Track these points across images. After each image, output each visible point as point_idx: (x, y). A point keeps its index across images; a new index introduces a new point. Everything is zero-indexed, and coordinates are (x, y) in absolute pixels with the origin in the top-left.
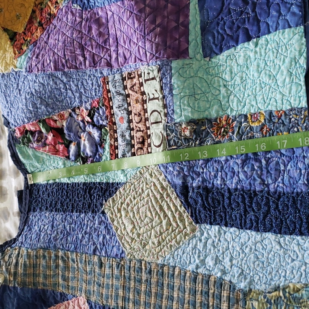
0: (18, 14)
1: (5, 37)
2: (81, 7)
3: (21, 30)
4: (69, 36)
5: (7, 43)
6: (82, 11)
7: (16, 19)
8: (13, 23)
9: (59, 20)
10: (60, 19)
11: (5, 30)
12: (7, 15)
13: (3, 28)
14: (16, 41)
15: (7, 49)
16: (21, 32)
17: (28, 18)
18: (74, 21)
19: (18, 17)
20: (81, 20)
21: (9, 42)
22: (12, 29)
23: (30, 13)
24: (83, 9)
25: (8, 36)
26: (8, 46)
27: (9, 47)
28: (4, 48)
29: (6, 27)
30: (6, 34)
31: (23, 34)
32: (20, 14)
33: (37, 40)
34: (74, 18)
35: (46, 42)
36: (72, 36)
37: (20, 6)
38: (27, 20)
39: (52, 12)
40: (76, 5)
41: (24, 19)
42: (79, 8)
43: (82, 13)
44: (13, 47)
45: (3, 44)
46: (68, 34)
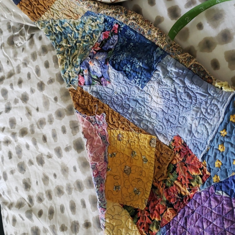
0: (135, 189)
1: (125, 214)
2: (228, 194)
3: (142, 206)
4: (218, 225)
5: (129, 221)
6: (230, 198)
7: (134, 194)
8: (132, 199)
9: (197, 204)
10: (199, 204)
11: (125, 207)
12: (124, 191)
13: (122, 205)
14: (139, 218)
15: (130, 227)
16: (143, 209)
17: (149, 193)
18: (221, 209)
19: (136, 192)
20: (231, 208)
21: (130, 220)
22: (132, 205)
23: (150, 188)
24: (231, 196)
25: (128, 213)
26: (130, 224)
27: (132, 226)
28: (125, 226)
29: (125, 204)
30: (126, 211)
31: (146, 212)
32: (138, 189)
33: (170, 223)
34: (221, 206)
35: (183, 227)
36: (223, 227)
37: (137, 180)
38: (148, 196)
39: (183, 193)
40: (220, 192)
41: (144, 194)
42: (224, 195)
43: (231, 201)
44: (137, 226)
45: (123, 222)
46: (217, 223)
